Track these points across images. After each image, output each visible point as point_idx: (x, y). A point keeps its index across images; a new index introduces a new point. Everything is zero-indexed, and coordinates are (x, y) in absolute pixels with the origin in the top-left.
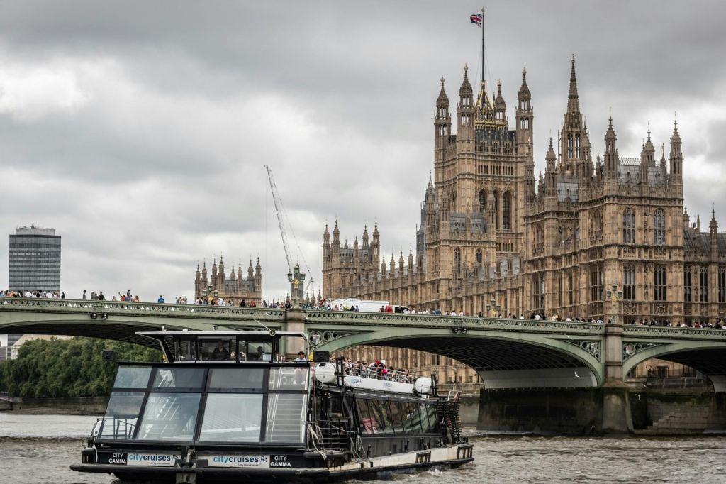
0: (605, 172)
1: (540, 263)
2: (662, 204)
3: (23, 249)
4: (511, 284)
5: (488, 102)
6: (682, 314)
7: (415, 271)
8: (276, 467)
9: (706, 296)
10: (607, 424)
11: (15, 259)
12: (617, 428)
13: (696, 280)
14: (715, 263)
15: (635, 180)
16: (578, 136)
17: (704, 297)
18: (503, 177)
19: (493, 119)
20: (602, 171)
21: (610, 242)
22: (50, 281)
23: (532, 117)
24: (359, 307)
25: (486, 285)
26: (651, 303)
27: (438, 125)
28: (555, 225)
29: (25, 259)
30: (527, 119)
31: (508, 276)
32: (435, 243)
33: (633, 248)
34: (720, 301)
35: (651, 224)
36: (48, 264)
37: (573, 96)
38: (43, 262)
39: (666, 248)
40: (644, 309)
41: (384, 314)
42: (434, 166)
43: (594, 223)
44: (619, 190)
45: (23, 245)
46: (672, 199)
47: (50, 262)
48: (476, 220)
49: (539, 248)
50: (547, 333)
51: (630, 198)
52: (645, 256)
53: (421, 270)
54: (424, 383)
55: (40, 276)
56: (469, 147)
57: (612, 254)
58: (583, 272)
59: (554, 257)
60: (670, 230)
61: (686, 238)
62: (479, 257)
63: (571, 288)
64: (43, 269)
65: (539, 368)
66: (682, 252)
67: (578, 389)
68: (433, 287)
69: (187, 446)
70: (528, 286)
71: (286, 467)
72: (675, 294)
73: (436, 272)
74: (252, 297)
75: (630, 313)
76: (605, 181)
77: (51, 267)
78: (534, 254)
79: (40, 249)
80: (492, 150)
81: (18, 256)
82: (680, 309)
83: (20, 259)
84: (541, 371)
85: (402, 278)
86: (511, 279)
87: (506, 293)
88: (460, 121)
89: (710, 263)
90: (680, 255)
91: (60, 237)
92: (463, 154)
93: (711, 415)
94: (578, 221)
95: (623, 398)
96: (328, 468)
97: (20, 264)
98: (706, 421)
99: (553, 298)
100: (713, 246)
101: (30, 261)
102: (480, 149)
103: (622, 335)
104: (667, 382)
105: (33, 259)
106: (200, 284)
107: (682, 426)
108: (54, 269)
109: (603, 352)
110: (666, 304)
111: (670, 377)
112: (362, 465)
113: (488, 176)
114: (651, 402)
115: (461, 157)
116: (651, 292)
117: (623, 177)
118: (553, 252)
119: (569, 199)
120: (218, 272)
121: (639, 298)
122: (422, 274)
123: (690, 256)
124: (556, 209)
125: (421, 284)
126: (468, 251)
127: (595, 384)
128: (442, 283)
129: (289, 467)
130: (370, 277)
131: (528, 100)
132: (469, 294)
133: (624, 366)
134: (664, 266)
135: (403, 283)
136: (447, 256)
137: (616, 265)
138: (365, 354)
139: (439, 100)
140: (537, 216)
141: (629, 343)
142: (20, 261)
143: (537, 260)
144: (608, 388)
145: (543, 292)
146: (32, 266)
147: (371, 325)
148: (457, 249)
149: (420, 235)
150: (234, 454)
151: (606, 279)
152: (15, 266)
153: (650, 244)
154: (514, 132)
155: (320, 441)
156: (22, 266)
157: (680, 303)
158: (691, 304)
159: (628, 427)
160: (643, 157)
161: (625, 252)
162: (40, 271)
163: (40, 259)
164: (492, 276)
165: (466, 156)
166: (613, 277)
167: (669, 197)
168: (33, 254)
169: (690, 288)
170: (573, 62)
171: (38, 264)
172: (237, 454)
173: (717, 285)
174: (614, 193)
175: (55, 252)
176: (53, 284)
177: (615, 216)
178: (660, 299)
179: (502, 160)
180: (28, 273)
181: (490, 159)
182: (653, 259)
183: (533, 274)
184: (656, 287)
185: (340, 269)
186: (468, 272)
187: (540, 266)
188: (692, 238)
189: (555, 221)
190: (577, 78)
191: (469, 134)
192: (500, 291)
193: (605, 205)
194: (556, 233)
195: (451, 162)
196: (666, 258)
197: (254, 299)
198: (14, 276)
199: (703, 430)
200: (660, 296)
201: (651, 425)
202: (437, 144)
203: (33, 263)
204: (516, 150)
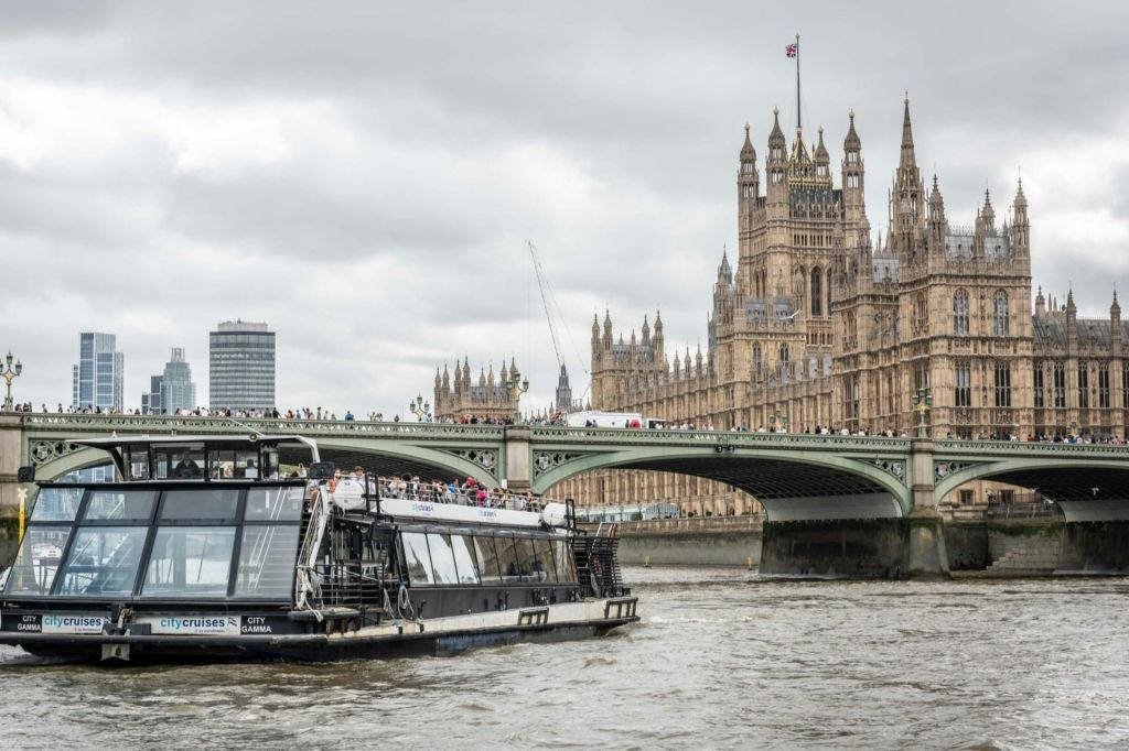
0: (930, 244)
1: (852, 361)
2: (1002, 284)
3: (228, 350)
4: (822, 387)
5: (806, 153)
6: (1032, 423)
7: (704, 372)
8: (250, 633)
9: (1063, 399)
10: (915, 564)
11: (218, 362)
12: (928, 568)
13: (1049, 381)
14: (1073, 357)
15: (969, 254)
16: (914, 196)
17: (1061, 401)
18: (827, 250)
19: (813, 175)
20: (926, 243)
21: (937, 333)
22: (263, 390)
23: (863, 173)
24: (597, 422)
25: (791, 389)
26: (991, 410)
27: (742, 185)
28: (870, 312)
29: (230, 362)
30: (856, 174)
31: (819, 378)
32: (729, 337)
33: (967, 340)
34: (1081, 405)
35: (990, 309)
36: (260, 369)
37: (907, 146)
38: (253, 365)
39: (1009, 340)
40: (982, 418)
41: (629, 429)
42: (737, 236)
43: (917, 310)
44: (948, 267)
45: (226, 345)
46: (1016, 278)
47: (262, 366)
48: (781, 306)
49: (851, 342)
50: (836, 450)
51: (962, 277)
52: (983, 350)
53: (712, 371)
54: (555, 512)
55: (249, 384)
56: (782, 212)
57: (939, 348)
58: (904, 371)
59: (869, 353)
60: (1014, 317)
61: (1036, 327)
62: (784, 354)
63: (890, 392)
64: (252, 374)
65: (831, 494)
66: (1030, 345)
67: (881, 520)
68: (727, 393)
69: (121, 604)
70: (839, 390)
71: (263, 633)
72: (1022, 398)
73: (730, 373)
74: (506, 407)
75: (964, 423)
76: (930, 256)
77: (263, 372)
78: (845, 350)
79: (248, 350)
80: (812, 215)
81: (220, 359)
82: (1029, 417)
83: (223, 362)
84: (835, 498)
85: (689, 382)
86: (822, 380)
87: (815, 400)
88: (769, 179)
89: (1067, 358)
90: (1028, 349)
91: (273, 334)
92: (774, 221)
93: (1062, 550)
94: (898, 306)
95: (934, 531)
96: (328, 634)
97: (224, 368)
98: (1056, 559)
99: (870, 404)
100: (1070, 337)
101: (237, 365)
102: (796, 214)
103: (933, 453)
104: (1011, 509)
105: (240, 362)
106: (441, 391)
107: (1029, 566)
108: (267, 375)
109: (909, 474)
110: (1011, 411)
111: (1018, 504)
112: (401, 629)
113: (806, 249)
114: (992, 535)
115: (771, 224)
116: (991, 395)
117: (953, 250)
118: (868, 346)
119: (888, 280)
120: (462, 376)
121: (975, 403)
122: (713, 376)
123: (1041, 349)
124: (870, 293)
125: (712, 389)
126: (771, 346)
127: (899, 514)
128: (738, 387)
129: (268, 633)
130: (650, 381)
131: (857, 150)
132: (771, 401)
133: (937, 491)
134: (1008, 362)
135: (689, 388)
136: (744, 352)
137: (945, 363)
138: (645, 479)
139: (743, 153)
140: (848, 301)
141: (942, 462)
142: (223, 365)
143: (848, 357)
144: (916, 519)
145: (857, 398)
146: (240, 371)
147: (612, 443)
148: (757, 343)
149: (712, 327)
150: (189, 615)
151: (933, 380)
152: (217, 372)
153: (989, 335)
154: (840, 191)
155: (317, 595)
156: (226, 371)
157: (1029, 409)
158: (1043, 411)
159: (941, 568)
160: (978, 224)
161: (956, 346)
162: (248, 378)
163: (248, 362)
164: (799, 378)
165: (778, 223)
166: (942, 377)
167: (1013, 275)
168: (240, 356)
169: (1041, 390)
170: (907, 103)
171: (247, 368)
172: (194, 615)
173: (1077, 385)
174: (941, 271)
175: (268, 353)
176: (265, 393)
177: (943, 300)
178: (1003, 404)
179: (825, 227)
180: (235, 381)
181: (808, 226)
182: (993, 353)
183: (844, 375)
184: (997, 389)
185: (613, 371)
186: (770, 373)
187: (852, 365)
188: (1044, 326)
189: (871, 308)
190: (912, 122)
191: (781, 195)
192: (808, 397)
193: (931, 286)
194: (872, 322)
195: (760, 232)
196: (1010, 352)
197: (508, 410)
198: (216, 384)
199: (1053, 570)
200: (1003, 399)
201: (991, 564)
202: (741, 208)
203: (240, 368)
204: (843, 215)
